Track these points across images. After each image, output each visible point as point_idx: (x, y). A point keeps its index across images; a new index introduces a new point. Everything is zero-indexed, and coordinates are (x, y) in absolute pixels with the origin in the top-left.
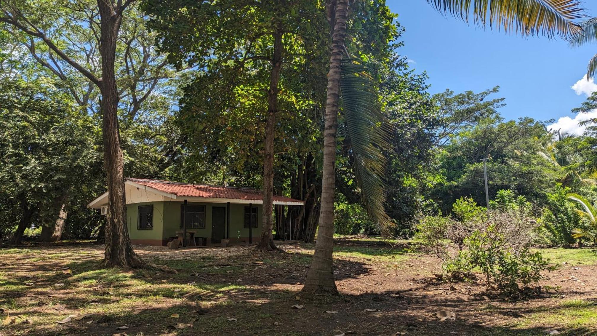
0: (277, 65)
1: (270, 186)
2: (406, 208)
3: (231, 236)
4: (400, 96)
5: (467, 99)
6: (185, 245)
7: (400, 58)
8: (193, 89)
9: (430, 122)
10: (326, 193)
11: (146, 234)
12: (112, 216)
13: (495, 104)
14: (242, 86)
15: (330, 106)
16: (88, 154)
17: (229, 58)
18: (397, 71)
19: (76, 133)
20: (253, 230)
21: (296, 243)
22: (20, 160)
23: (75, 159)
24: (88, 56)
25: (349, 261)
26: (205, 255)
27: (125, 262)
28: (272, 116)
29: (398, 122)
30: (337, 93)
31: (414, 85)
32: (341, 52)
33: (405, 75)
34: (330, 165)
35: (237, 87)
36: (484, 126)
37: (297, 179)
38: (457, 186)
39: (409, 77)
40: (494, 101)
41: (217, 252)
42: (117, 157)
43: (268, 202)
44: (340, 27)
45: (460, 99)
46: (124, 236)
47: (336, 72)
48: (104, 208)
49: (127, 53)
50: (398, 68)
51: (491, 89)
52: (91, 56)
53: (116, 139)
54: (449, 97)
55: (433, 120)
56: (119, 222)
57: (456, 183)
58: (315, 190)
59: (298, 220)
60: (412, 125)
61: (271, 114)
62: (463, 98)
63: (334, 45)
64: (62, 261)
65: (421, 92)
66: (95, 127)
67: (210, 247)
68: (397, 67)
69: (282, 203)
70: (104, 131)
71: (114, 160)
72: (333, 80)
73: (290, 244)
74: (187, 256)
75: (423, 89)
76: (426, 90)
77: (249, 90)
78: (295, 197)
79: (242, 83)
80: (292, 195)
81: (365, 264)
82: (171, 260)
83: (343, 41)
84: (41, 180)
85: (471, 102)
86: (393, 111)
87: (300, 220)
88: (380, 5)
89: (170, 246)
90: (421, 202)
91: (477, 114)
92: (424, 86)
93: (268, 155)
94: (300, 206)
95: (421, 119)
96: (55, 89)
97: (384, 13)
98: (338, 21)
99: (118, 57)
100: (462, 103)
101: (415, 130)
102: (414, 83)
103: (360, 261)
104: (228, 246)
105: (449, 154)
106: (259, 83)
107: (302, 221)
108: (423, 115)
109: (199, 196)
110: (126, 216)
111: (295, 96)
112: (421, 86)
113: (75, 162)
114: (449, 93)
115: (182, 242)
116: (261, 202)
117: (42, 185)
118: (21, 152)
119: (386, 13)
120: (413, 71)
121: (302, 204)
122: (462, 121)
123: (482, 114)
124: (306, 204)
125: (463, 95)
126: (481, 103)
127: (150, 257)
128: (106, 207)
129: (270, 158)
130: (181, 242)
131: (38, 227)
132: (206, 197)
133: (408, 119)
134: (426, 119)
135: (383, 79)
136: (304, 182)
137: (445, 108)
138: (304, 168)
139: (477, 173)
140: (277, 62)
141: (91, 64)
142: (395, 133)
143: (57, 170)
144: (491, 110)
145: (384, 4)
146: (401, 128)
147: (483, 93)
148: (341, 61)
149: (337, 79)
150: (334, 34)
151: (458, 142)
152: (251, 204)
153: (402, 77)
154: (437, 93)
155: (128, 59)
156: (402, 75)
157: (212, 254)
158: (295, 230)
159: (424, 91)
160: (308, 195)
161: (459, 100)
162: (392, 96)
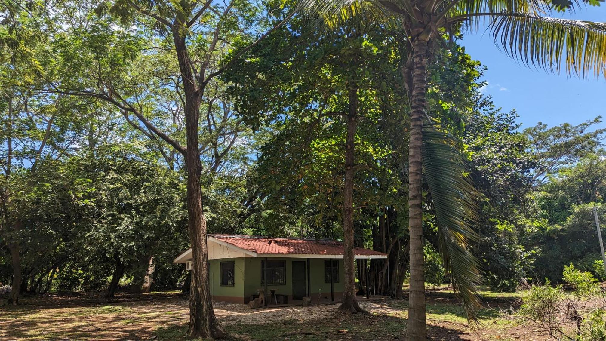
0: (353, 119)
1: (350, 243)
2: (504, 260)
3: (312, 292)
4: (487, 138)
5: (564, 132)
6: (267, 304)
7: (483, 97)
8: (271, 147)
9: (524, 165)
10: (415, 270)
11: (228, 291)
12: (196, 284)
13: (599, 136)
14: (317, 140)
15: (412, 174)
16: (175, 212)
17: (304, 116)
18: (481, 111)
19: (164, 192)
20: (335, 285)
21: (381, 300)
22: (115, 220)
23: (162, 218)
24: (174, 115)
25: (443, 328)
26: (287, 318)
27: (208, 333)
28: (349, 170)
29: (487, 168)
30: (419, 160)
31: (502, 125)
32: (421, 117)
33: (491, 114)
34: (417, 239)
35: (313, 142)
36: (587, 161)
37: (379, 228)
38: (562, 230)
39: (495, 116)
40: (597, 132)
41: (299, 313)
42: (201, 224)
43: (350, 256)
44: (418, 92)
45: (557, 132)
46: (208, 305)
47: (417, 139)
48: (188, 263)
49: (209, 111)
50: (482, 108)
51: (592, 120)
52: (177, 116)
53: (199, 207)
54: (543, 131)
55: (528, 163)
56: (202, 290)
57: (560, 227)
58: (399, 241)
59: (382, 273)
60: (503, 170)
61: (349, 168)
62: (559, 131)
63: (413, 110)
64: (150, 324)
65: (511, 132)
66: (180, 184)
67: (291, 306)
68: (481, 106)
69: (364, 257)
70: (188, 188)
71: (198, 228)
72: (415, 148)
73: (375, 302)
74: (268, 318)
75: (513, 128)
76: (517, 130)
77: (325, 143)
78: (377, 249)
79: (318, 137)
80: (374, 246)
81: (461, 333)
82: (254, 325)
83: (423, 106)
84: (132, 239)
85: (569, 134)
86: (481, 157)
87: (384, 274)
88: (459, 54)
89: (252, 306)
90: (521, 253)
91: (578, 147)
92: (514, 125)
93: (347, 210)
94: (384, 259)
95: (514, 162)
96: (146, 149)
97: (464, 60)
98: (416, 86)
99: (201, 114)
100: (559, 136)
101: (507, 175)
102: (502, 122)
103: (456, 328)
104: (309, 305)
105: (549, 195)
106: (335, 136)
107: (386, 274)
108: (516, 158)
109: (279, 253)
110: (209, 284)
111: (373, 146)
112: (511, 125)
113: (163, 221)
114: (542, 126)
115: (264, 301)
116: (342, 257)
117: (133, 243)
118: (115, 212)
119: (466, 61)
120: (499, 110)
121: (386, 257)
122: (560, 155)
123: (583, 147)
124: (390, 257)
125: (559, 128)
126: (582, 135)
127: (233, 320)
128: (191, 263)
129: (350, 213)
130: (262, 301)
131: (129, 277)
132: (286, 254)
133: (498, 164)
134: (520, 162)
135: (466, 122)
136: (387, 234)
137: (539, 143)
138: (386, 217)
139: (585, 214)
140: (353, 116)
141: (177, 122)
142: (485, 180)
143: (147, 228)
144: (593, 142)
145: (463, 52)
146: (492, 174)
147: (584, 125)
148: (421, 126)
149: (419, 147)
150: (413, 99)
151: (558, 178)
152: (331, 259)
153: (488, 117)
154: (528, 128)
155: (210, 117)
156: (488, 115)
157: (294, 317)
158: (379, 285)
159: (514, 131)
160: (392, 246)
161: (555, 133)
162: (479, 141)
